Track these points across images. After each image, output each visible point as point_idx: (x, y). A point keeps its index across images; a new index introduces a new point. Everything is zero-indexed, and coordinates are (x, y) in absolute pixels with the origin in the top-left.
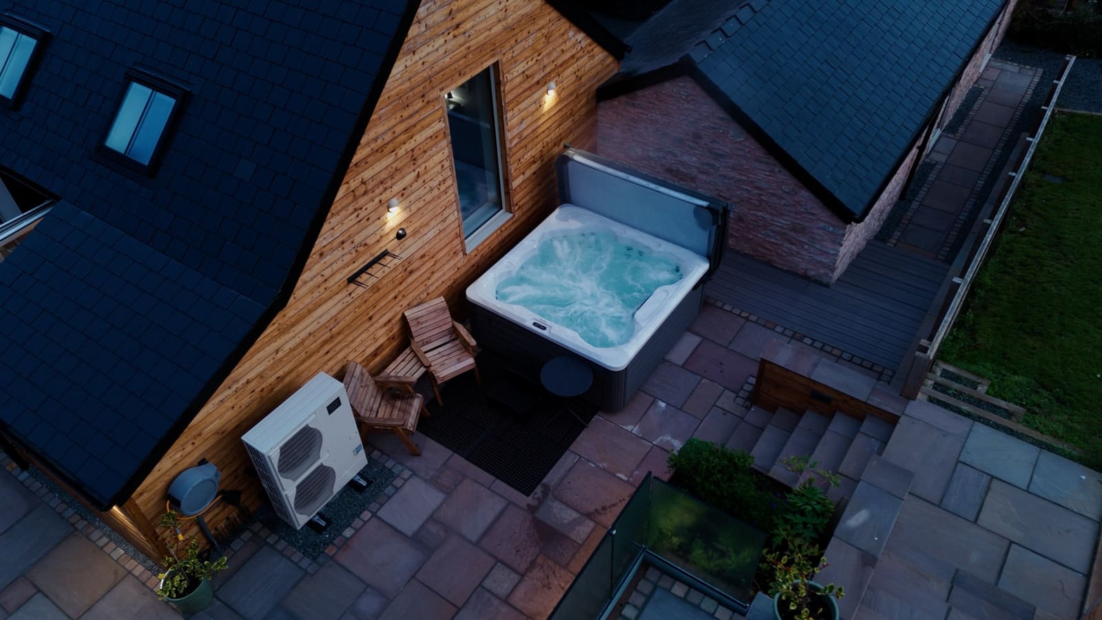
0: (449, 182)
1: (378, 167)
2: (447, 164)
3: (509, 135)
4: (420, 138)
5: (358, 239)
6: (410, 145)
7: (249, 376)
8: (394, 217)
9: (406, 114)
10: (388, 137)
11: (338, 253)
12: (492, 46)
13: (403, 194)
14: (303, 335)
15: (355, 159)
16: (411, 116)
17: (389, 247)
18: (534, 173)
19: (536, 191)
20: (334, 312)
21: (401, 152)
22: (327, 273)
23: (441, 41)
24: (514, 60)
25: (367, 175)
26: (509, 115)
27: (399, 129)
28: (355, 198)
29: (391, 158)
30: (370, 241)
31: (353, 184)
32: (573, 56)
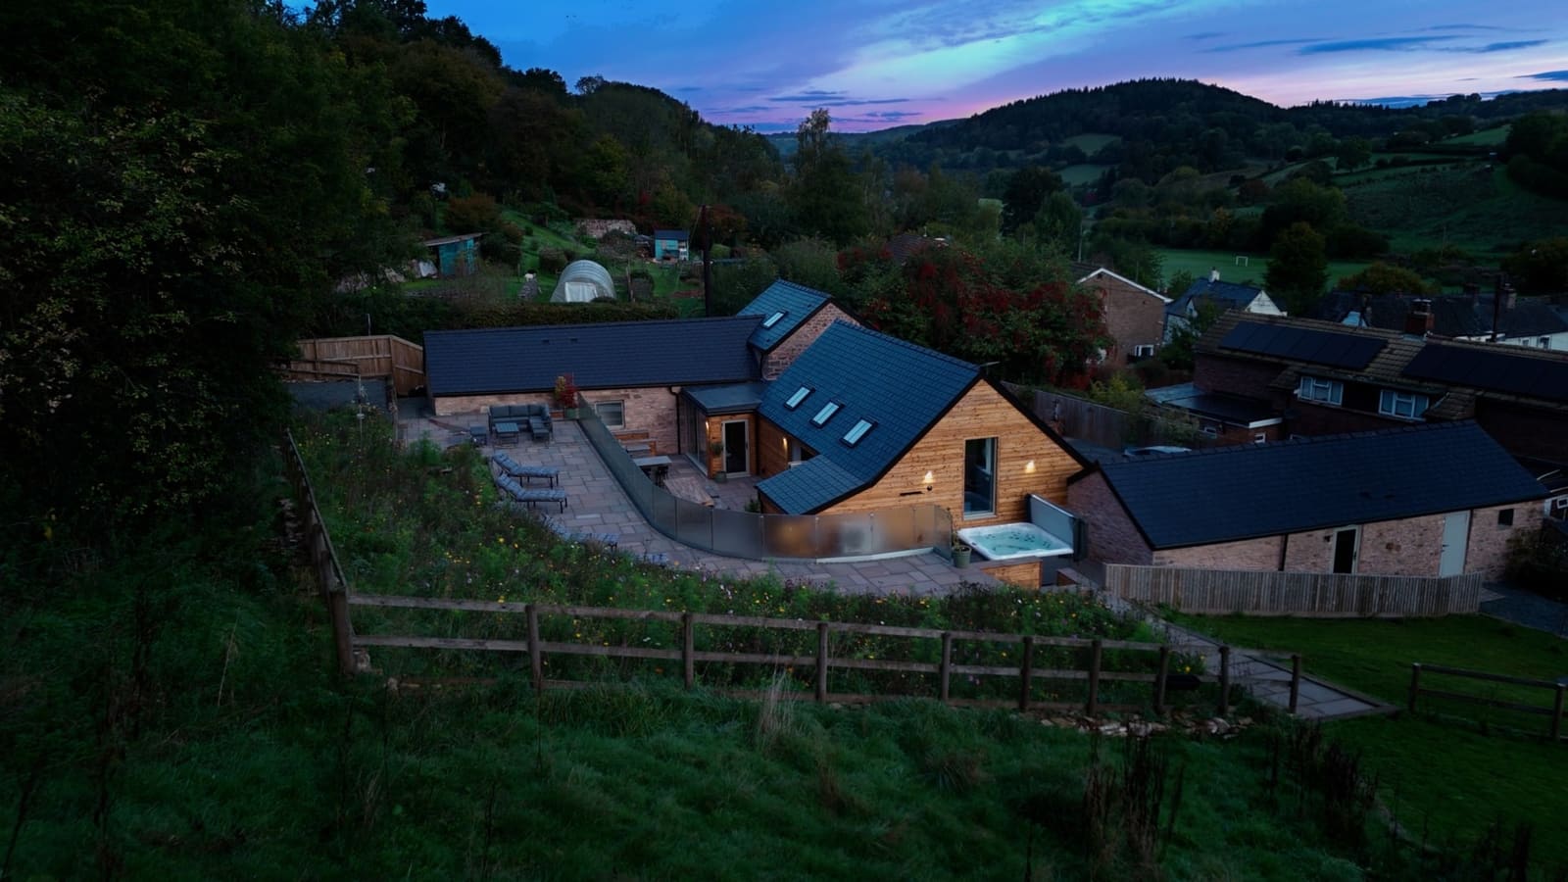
0: (960, 478)
1: (926, 454)
2: (960, 469)
3: (1000, 474)
4: (949, 452)
5: (910, 479)
6: (944, 452)
7: (852, 508)
8: (928, 478)
9: (945, 439)
10: (934, 444)
11: (899, 479)
12: (996, 430)
13: (935, 471)
14: (875, 505)
15: (916, 446)
16: (947, 441)
17: (923, 491)
18: (1015, 502)
19: (1015, 512)
20: (891, 504)
21: (939, 453)
22: (893, 485)
23: (968, 418)
24: (1008, 441)
25: (921, 454)
26: (1002, 464)
27: (941, 444)
28: (913, 461)
29: (933, 453)
30: (915, 483)
31: (914, 455)
32: (1049, 454)
